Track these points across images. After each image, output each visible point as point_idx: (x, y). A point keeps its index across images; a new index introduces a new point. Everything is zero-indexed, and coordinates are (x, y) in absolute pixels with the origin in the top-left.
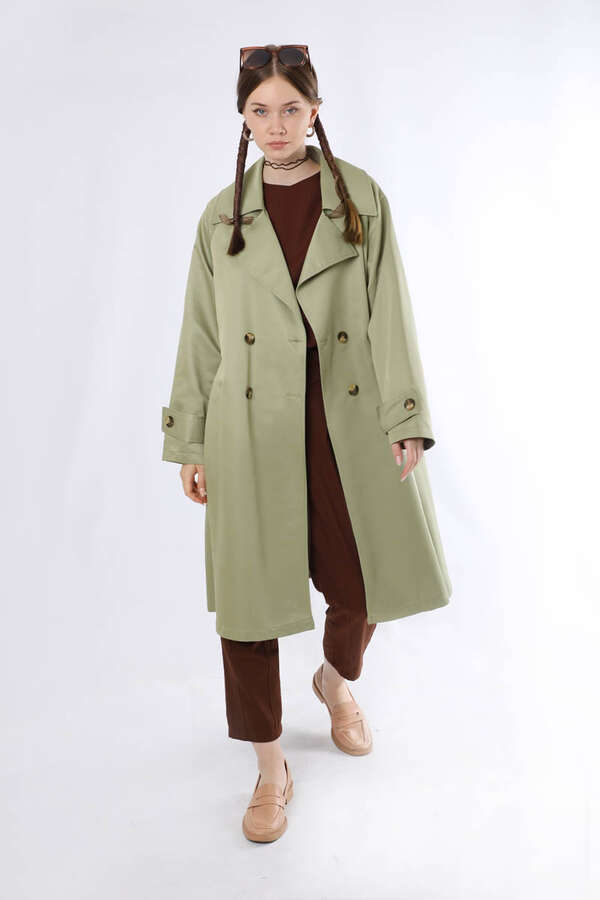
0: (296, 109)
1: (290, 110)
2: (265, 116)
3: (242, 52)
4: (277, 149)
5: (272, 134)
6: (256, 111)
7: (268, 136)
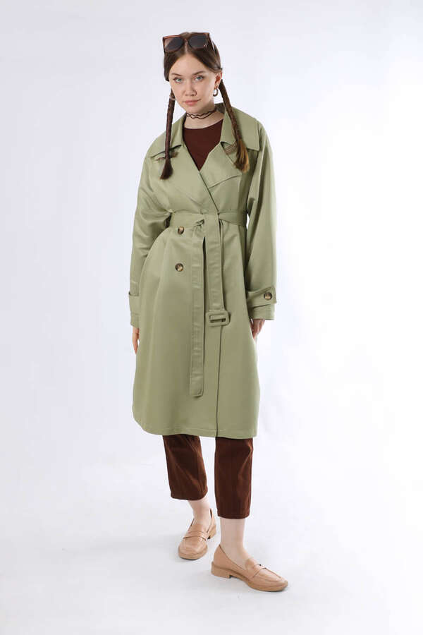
0: (203, 77)
1: (199, 78)
2: (181, 83)
3: (164, 39)
4: (191, 105)
5: (186, 95)
6: (175, 79)
7: (184, 96)
